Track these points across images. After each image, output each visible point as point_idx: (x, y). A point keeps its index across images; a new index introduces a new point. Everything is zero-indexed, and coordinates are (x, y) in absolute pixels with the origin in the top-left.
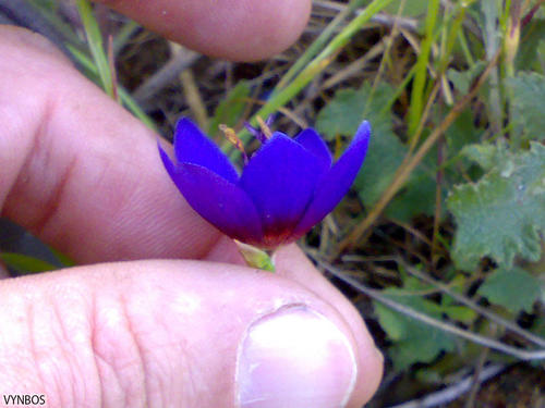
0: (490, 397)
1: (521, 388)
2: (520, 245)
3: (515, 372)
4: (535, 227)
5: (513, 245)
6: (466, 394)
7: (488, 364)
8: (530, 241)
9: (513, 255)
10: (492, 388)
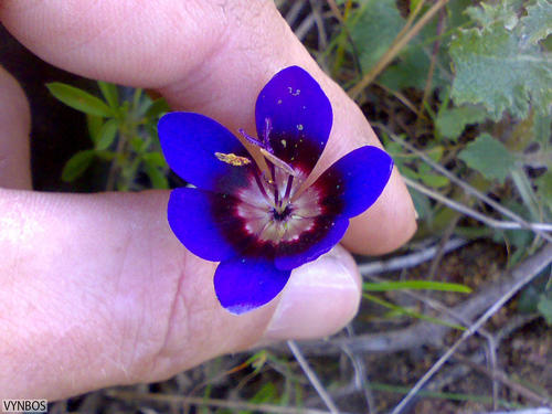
0: (449, 269)
1: (480, 262)
2: (511, 101)
3: (477, 247)
4: (527, 88)
5: (503, 99)
6: (429, 261)
7: (453, 237)
8: (521, 101)
9: (503, 108)
10: (453, 260)
